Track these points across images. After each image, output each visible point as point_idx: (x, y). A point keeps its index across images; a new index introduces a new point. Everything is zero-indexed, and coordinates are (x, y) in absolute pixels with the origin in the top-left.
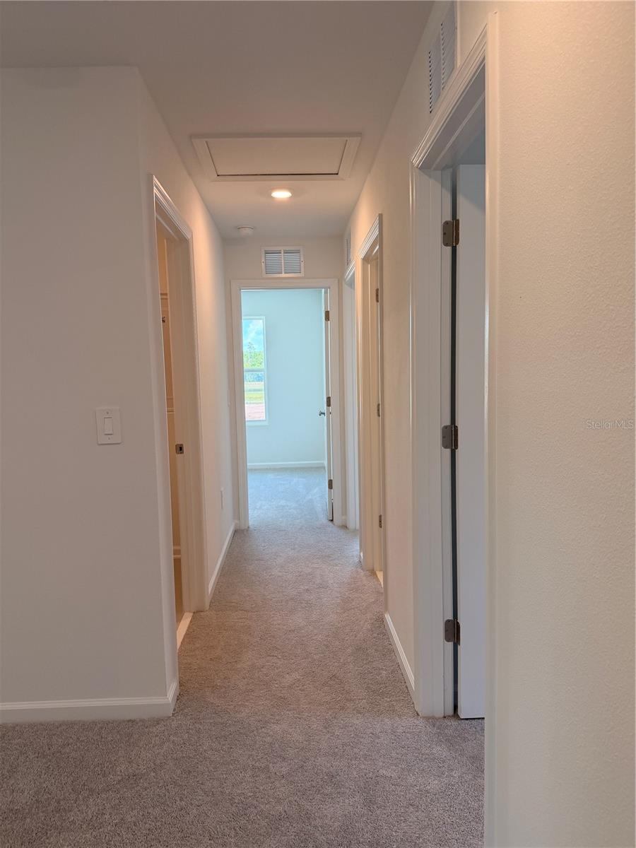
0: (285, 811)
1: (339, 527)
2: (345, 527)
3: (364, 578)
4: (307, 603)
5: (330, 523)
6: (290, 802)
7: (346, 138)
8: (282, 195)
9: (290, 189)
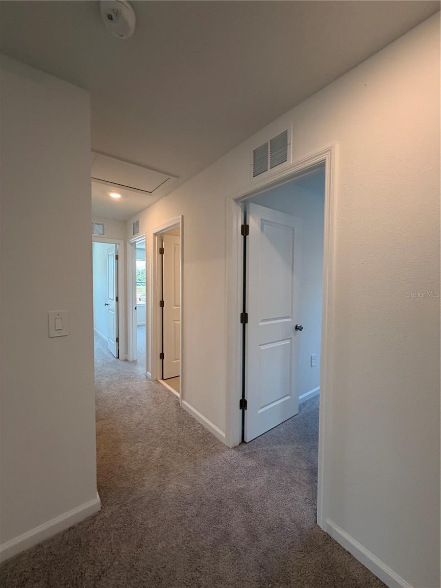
0: (215, 538)
1: (123, 361)
2: (126, 360)
3: (156, 385)
4: (136, 405)
5: (117, 360)
6: (212, 530)
7: (169, 177)
8: (115, 196)
9: (120, 193)
